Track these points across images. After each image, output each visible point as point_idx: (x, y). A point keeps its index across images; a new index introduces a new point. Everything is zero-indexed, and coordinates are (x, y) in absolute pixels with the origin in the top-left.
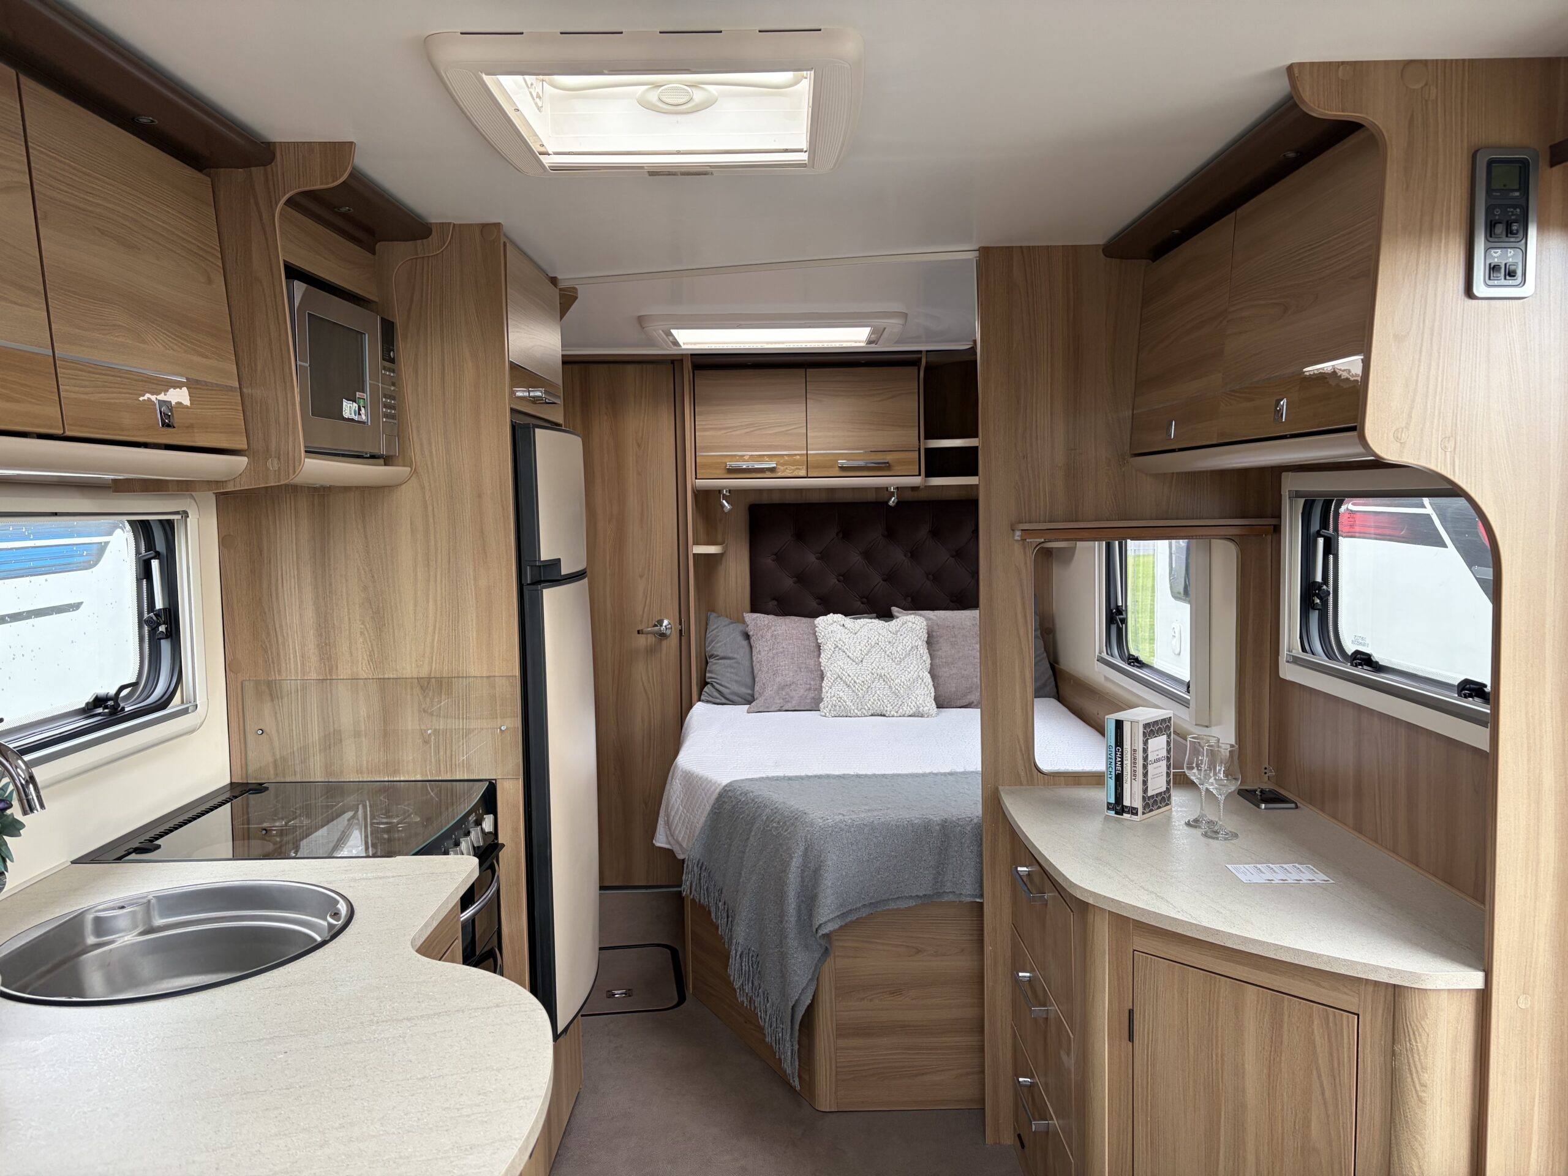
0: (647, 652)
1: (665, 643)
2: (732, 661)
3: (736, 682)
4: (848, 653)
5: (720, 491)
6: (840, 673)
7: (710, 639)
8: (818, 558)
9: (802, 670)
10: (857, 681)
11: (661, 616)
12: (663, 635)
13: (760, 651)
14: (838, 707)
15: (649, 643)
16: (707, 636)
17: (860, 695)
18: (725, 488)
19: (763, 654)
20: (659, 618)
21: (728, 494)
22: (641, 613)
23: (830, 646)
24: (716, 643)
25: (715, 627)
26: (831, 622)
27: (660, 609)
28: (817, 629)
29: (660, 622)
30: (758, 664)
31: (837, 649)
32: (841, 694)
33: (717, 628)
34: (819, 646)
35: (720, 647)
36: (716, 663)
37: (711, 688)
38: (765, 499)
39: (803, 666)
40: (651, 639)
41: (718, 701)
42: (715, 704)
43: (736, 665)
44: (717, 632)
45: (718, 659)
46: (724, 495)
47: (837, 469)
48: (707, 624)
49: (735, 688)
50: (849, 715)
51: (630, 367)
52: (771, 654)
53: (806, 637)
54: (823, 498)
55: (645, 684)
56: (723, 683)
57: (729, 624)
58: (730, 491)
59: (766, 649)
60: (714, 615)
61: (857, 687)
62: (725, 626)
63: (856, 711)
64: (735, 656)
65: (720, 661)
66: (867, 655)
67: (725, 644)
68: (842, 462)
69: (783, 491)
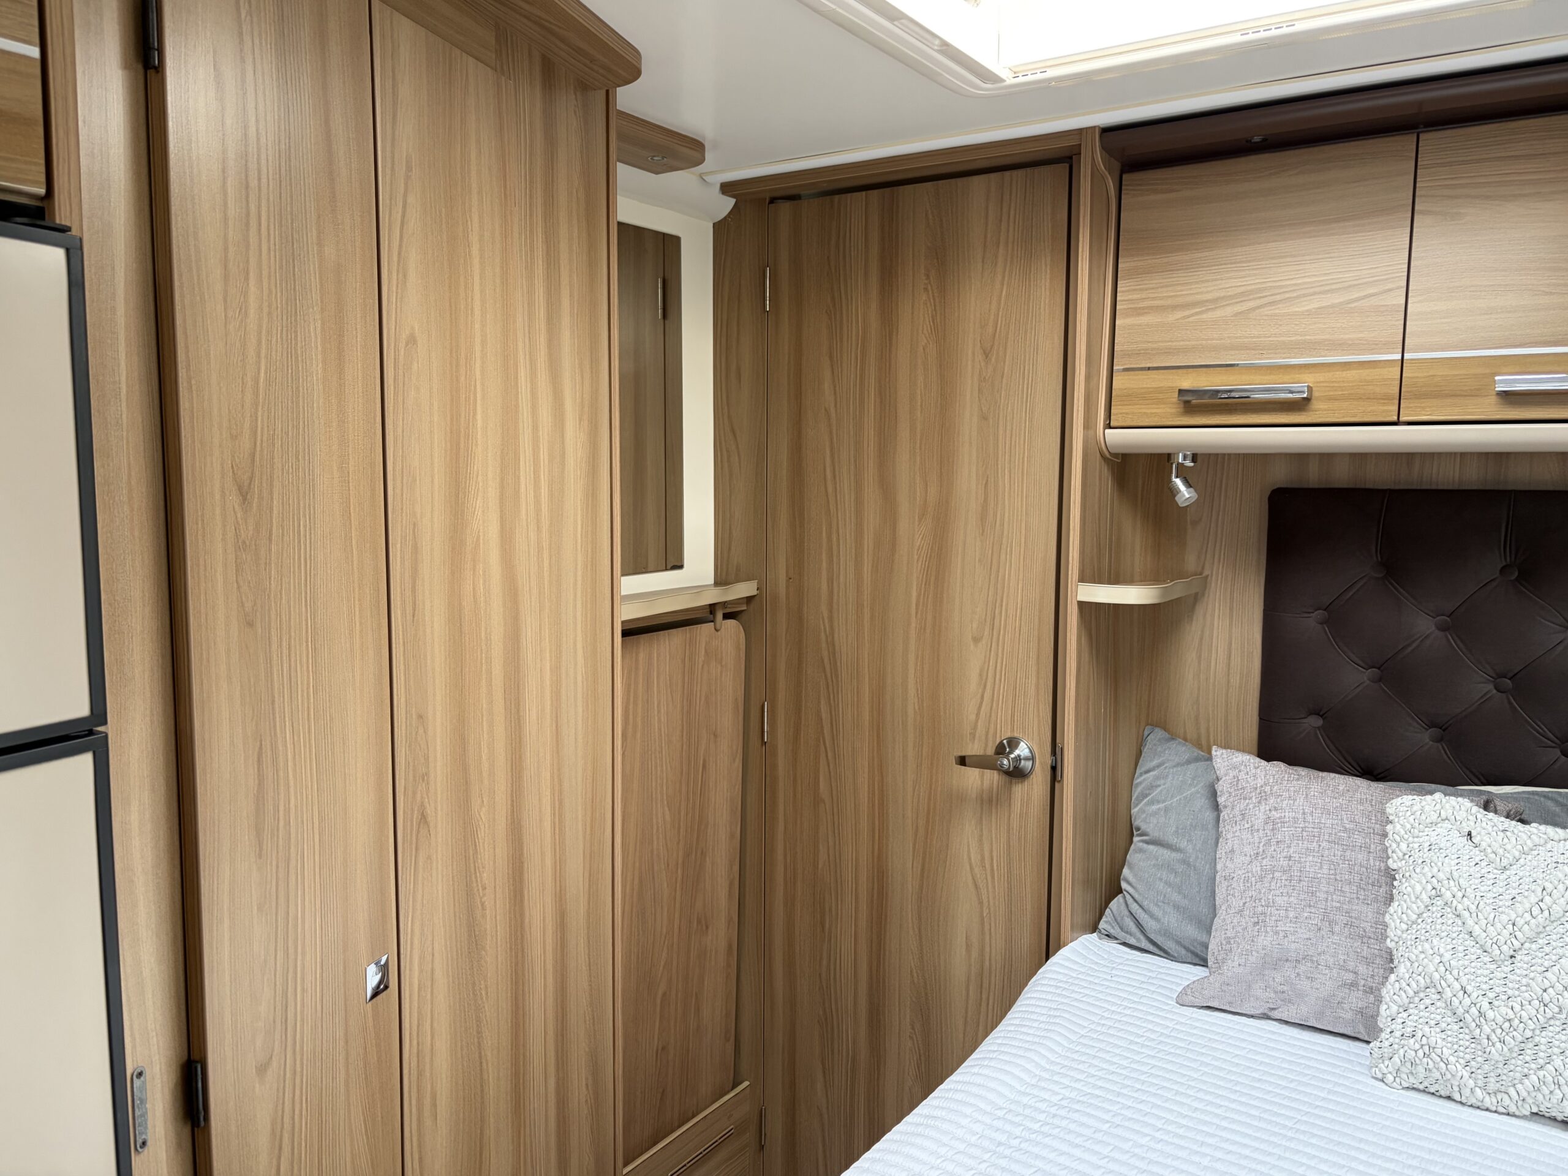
0: (982, 800)
1: (1019, 790)
2: (1174, 855)
3: (1177, 907)
4: (1470, 922)
5: (1169, 456)
6: (1436, 976)
7: (1139, 789)
8: (1443, 628)
9: (1337, 929)
10: (1490, 1014)
11: (1013, 730)
12: (1017, 774)
13: (1232, 851)
14: (1421, 1069)
15: (986, 783)
16: (1135, 782)
17: (1495, 1056)
18: (1181, 448)
19: (1239, 859)
20: (1009, 735)
21: (1189, 463)
22: (973, 717)
23: (1418, 888)
24: (1151, 802)
25: (1155, 762)
26: (1434, 817)
27: (1013, 716)
28: (1389, 827)
29: (1013, 743)
30: (1225, 884)
31: (1439, 902)
32: (1436, 1038)
33: (1158, 766)
34: (1390, 876)
35: (1155, 813)
36: (1141, 850)
37: (1123, 906)
38: (1313, 478)
39: (1342, 919)
40: (992, 777)
41: (1132, 941)
42: (1125, 944)
43: (1181, 868)
44: (1157, 778)
45: (1147, 842)
46: (1180, 466)
47: (1493, 399)
48: (1139, 754)
49: (1171, 920)
50: (1457, 1097)
51: (976, 179)
52: (1256, 868)
53: (1359, 839)
54: (1473, 478)
55: (977, 870)
56: (1145, 903)
57: (1189, 762)
58: (1195, 458)
59: (1248, 849)
60: (1159, 733)
61: (1487, 1029)
62: (1178, 765)
63: (1479, 1092)
64: (1183, 844)
65: (1151, 847)
66: (1533, 941)
67: (1166, 810)
68: (1506, 382)
69: (1360, 457)
